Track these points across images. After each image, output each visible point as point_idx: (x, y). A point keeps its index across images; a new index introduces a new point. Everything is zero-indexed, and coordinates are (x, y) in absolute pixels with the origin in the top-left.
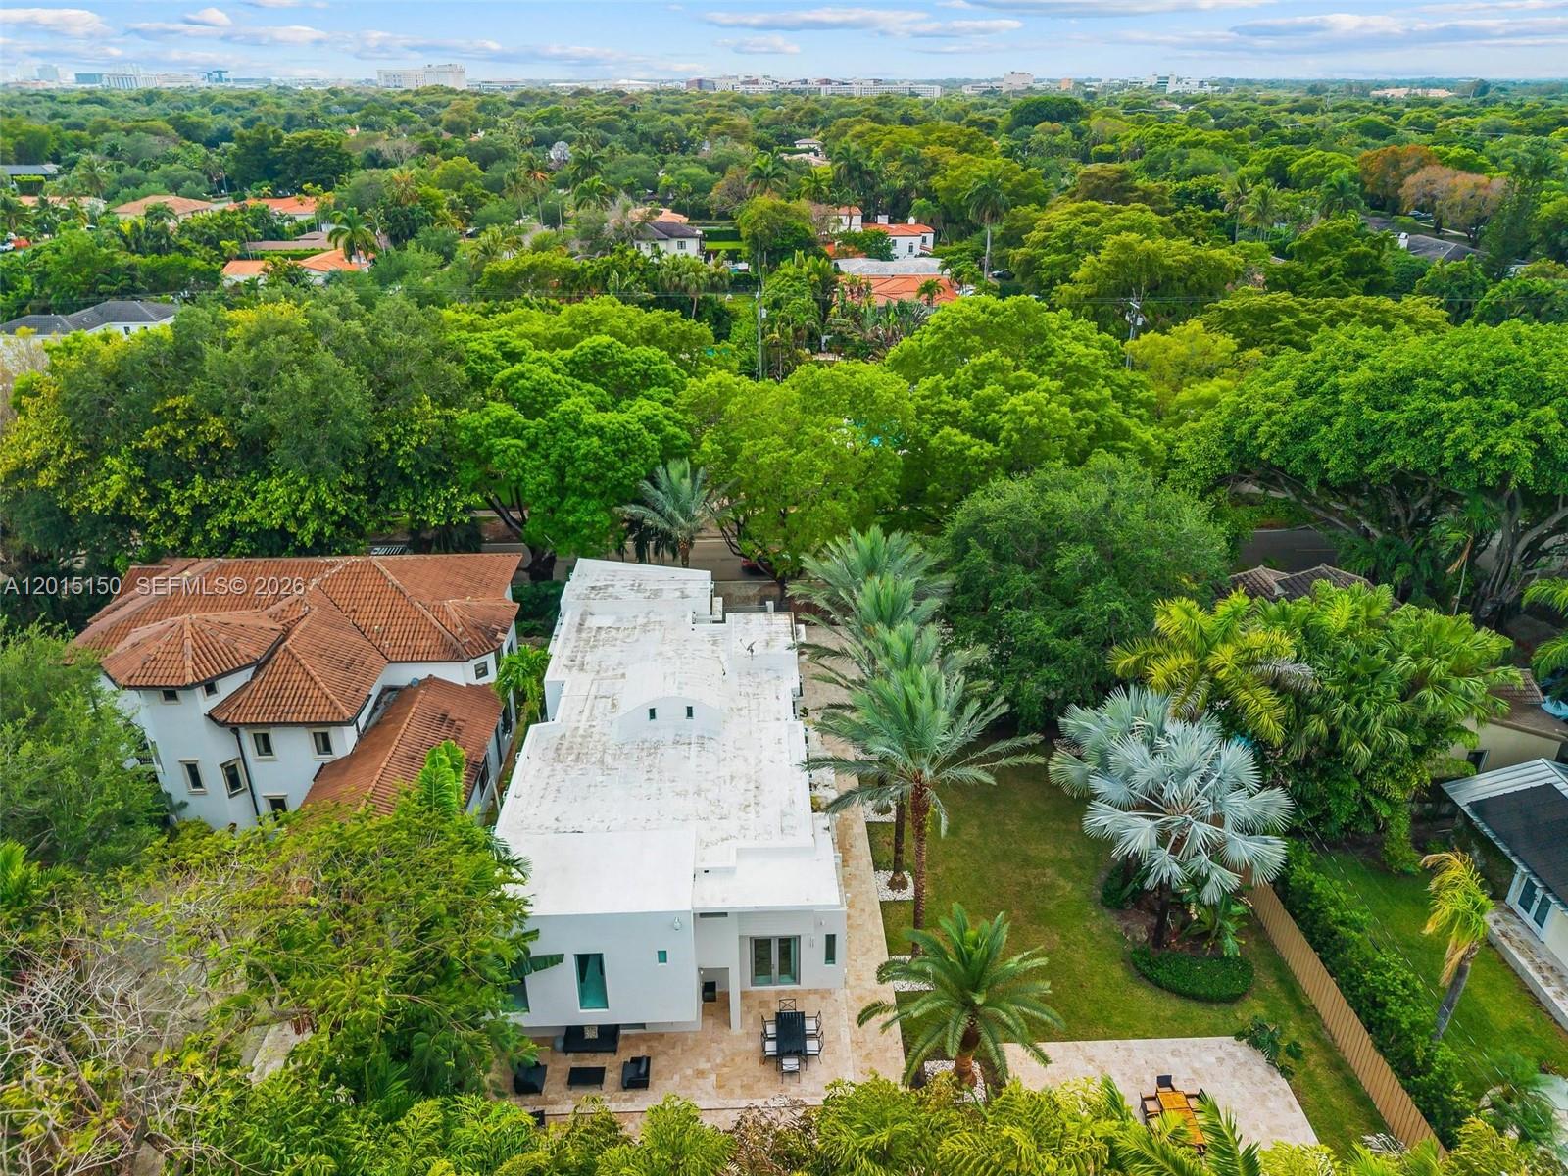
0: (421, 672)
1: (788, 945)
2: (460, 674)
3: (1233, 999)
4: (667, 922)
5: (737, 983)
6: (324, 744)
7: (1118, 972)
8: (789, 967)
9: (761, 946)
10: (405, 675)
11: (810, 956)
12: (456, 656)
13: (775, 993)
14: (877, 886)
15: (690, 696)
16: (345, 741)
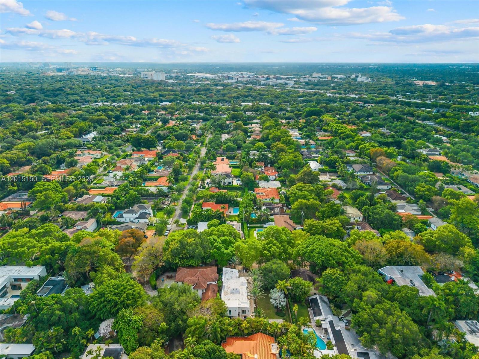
0: (210, 283)
1: (245, 311)
2: (214, 283)
3: (284, 316)
4: (236, 308)
5: (241, 314)
6: (203, 291)
7: (274, 314)
8: (245, 313)
9: (243, 311)
10: (208, 283)
11: (247, 312)
12: (214, 281)
13: (244, 315)
14: (254, 306)
15: (237, 287)
16: (204, 291)
